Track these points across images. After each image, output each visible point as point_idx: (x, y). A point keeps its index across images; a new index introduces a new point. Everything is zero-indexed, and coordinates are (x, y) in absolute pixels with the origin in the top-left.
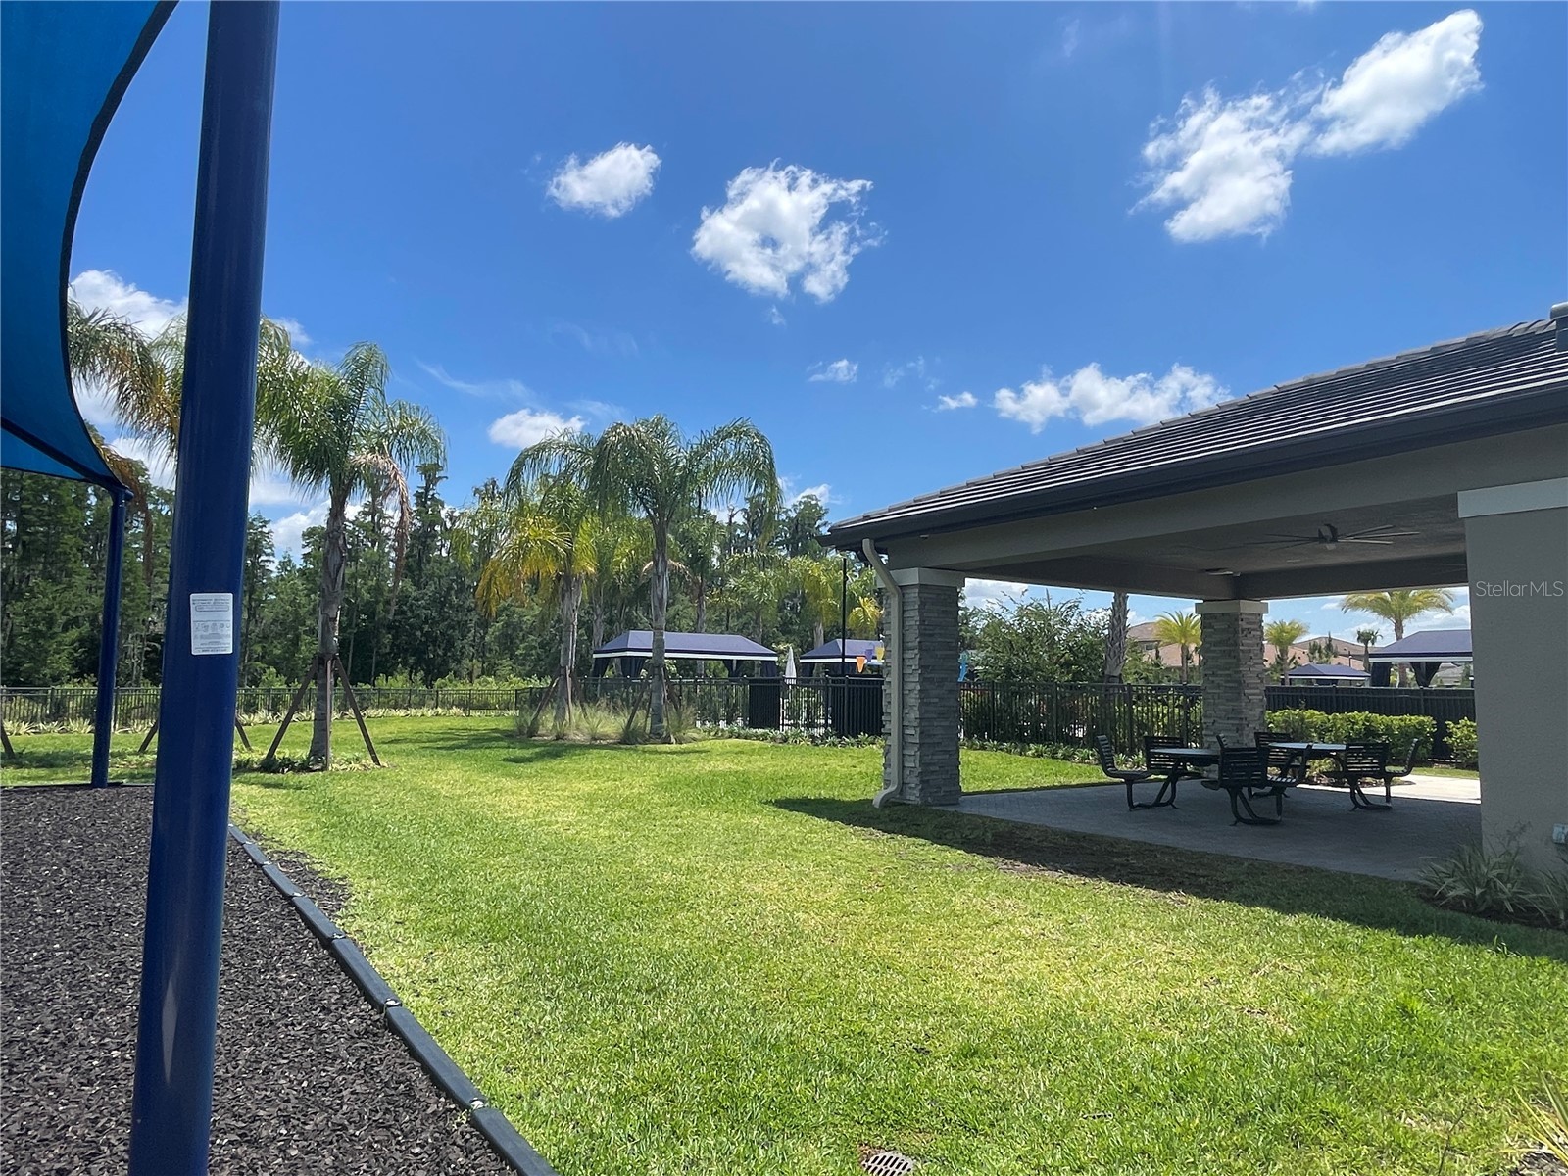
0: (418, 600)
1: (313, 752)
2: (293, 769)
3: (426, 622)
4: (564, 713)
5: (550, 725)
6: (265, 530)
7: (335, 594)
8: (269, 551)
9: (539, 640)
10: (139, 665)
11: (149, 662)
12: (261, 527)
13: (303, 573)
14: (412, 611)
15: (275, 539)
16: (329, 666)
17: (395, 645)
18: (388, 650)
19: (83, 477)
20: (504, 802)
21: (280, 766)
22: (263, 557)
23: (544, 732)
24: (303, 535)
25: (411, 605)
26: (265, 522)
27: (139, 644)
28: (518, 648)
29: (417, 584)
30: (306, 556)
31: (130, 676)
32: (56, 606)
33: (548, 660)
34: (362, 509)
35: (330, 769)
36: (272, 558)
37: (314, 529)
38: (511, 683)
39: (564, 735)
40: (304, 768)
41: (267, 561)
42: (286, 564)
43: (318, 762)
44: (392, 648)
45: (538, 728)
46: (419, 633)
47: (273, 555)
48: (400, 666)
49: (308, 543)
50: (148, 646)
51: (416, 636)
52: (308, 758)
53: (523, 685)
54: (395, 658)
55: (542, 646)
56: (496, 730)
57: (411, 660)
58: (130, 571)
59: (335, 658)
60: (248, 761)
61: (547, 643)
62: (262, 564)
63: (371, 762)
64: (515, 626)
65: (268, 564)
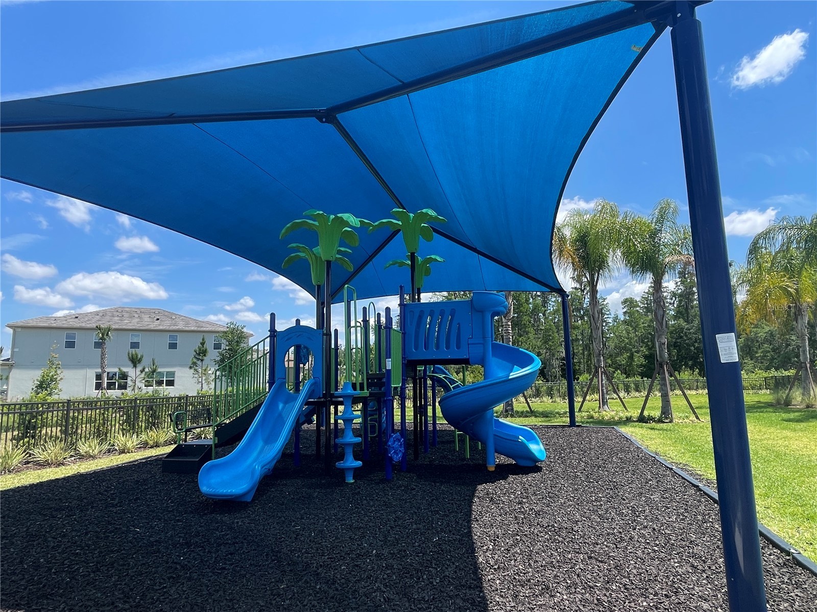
0: (689, 330)
1: (663, 413)
2: (654, 421)
3: (696, 342)
4: (809, 391)
5: (799, 399)
6: (605, 303)
7: (663, 331)
8: (608, 313)
9: (771, 347)
10: (559, 372)
11: (563, 370)
12: (603, 302)
13: (625, 322)
14: (686, 336)
15: (610, 307)
16: (665, 368)
17: (680, 355)
18: (675, 358)
19: (549, 290)
20: (795, 445)
21: (648, 419)
22: (606, 316)
23: (796, 403)
24: (622, 303)
25: (686, 333)
26: (604, 299)
27: (557, 362)
28: (757, 352)
29: (687, 321)
30: (625, 313)
31: (556, 376)
32: (531, 347)
33: (779, 359)
34: (650, 285)
35: (674, 422)
36: (610, 316)
37: (627, 299)
38: (756, 374)
39: (812, 405)
40: (660, 421)
41: (608, 318)
42: (616, 319)
43: (667, 418)
44: (677, 357)
45: (791, 401)
46: (693, 348)
47: (610, 314)
48: (684, 367)
49: (625, 307)
50: (562, 363)
51: (690, 349)
52: (661, 416)
53: (765, 375)
54: (680, 362)
55: (774, 350)
56: (759, 402)
57: (690, 363)
58: (550, 329)
59: (667, 363)
60: (631, 417)
61: (777, 349)
62: (605, 320)
63: (695, 418)
64: (752, 340)
65: (608, 319)
